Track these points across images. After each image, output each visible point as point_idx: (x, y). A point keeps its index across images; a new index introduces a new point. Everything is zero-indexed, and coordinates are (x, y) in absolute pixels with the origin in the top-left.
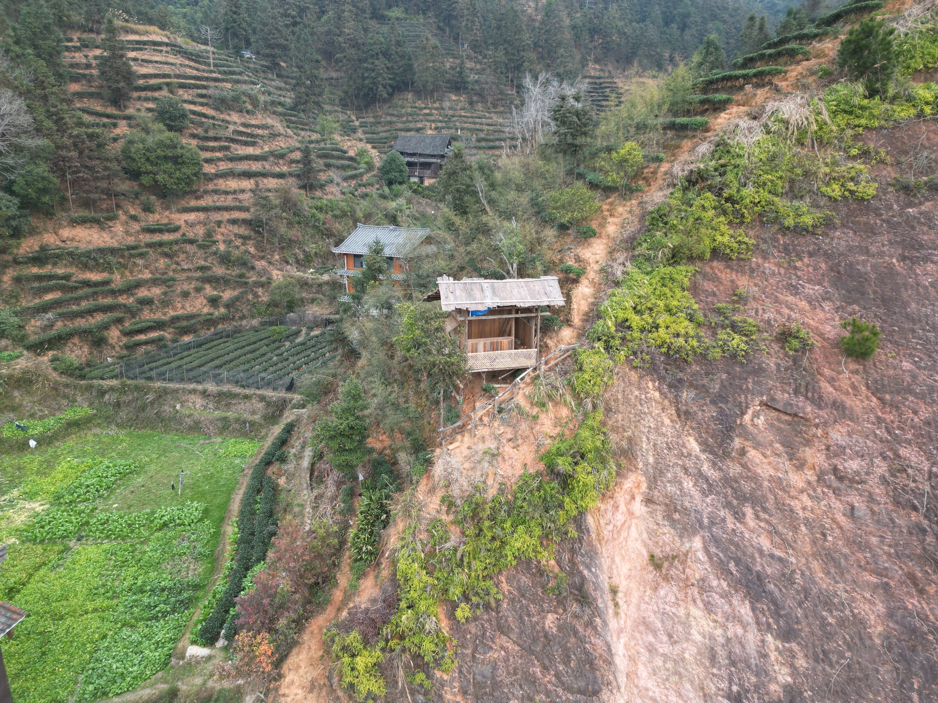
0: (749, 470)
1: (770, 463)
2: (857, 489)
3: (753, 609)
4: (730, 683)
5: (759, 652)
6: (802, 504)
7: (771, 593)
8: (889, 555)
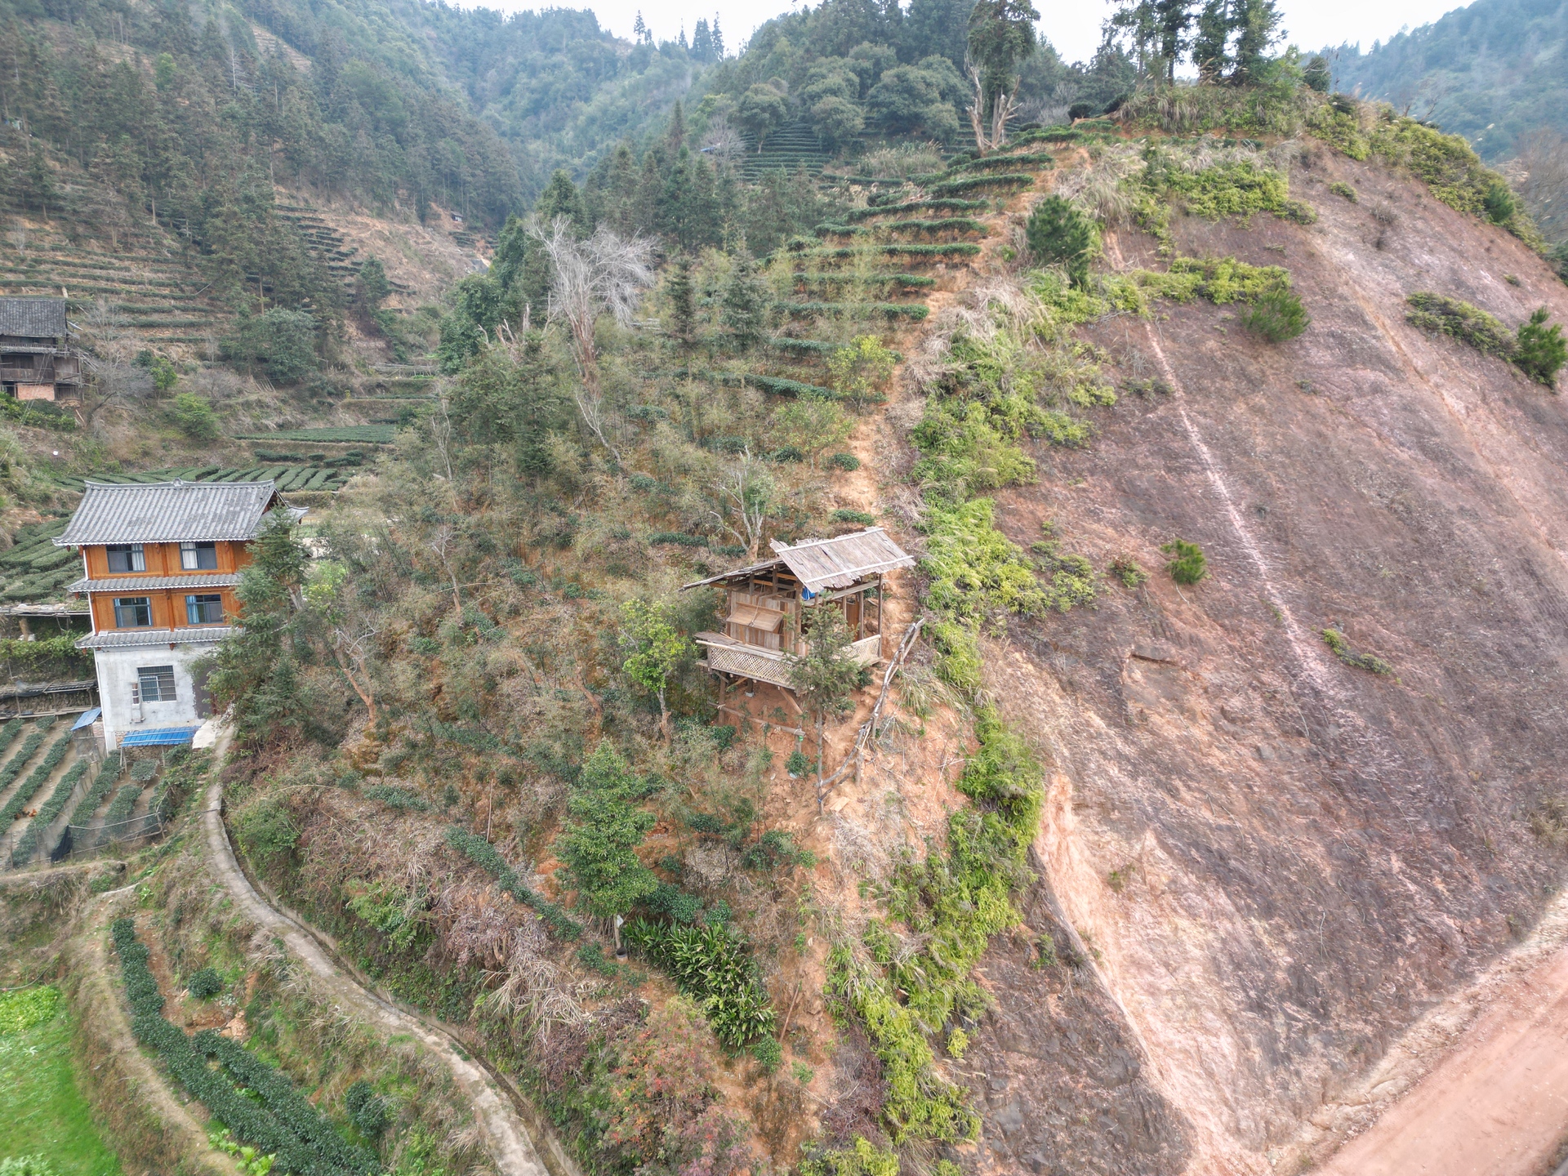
0: (1158, 735)
1: (1169, 722)
2: (1251, 728)
3: (1229, 896)
4: (1245, 991)
5: (1253, 942)
6: (1217, 758)
7: (1236, 870)
8: (1303, 790)
